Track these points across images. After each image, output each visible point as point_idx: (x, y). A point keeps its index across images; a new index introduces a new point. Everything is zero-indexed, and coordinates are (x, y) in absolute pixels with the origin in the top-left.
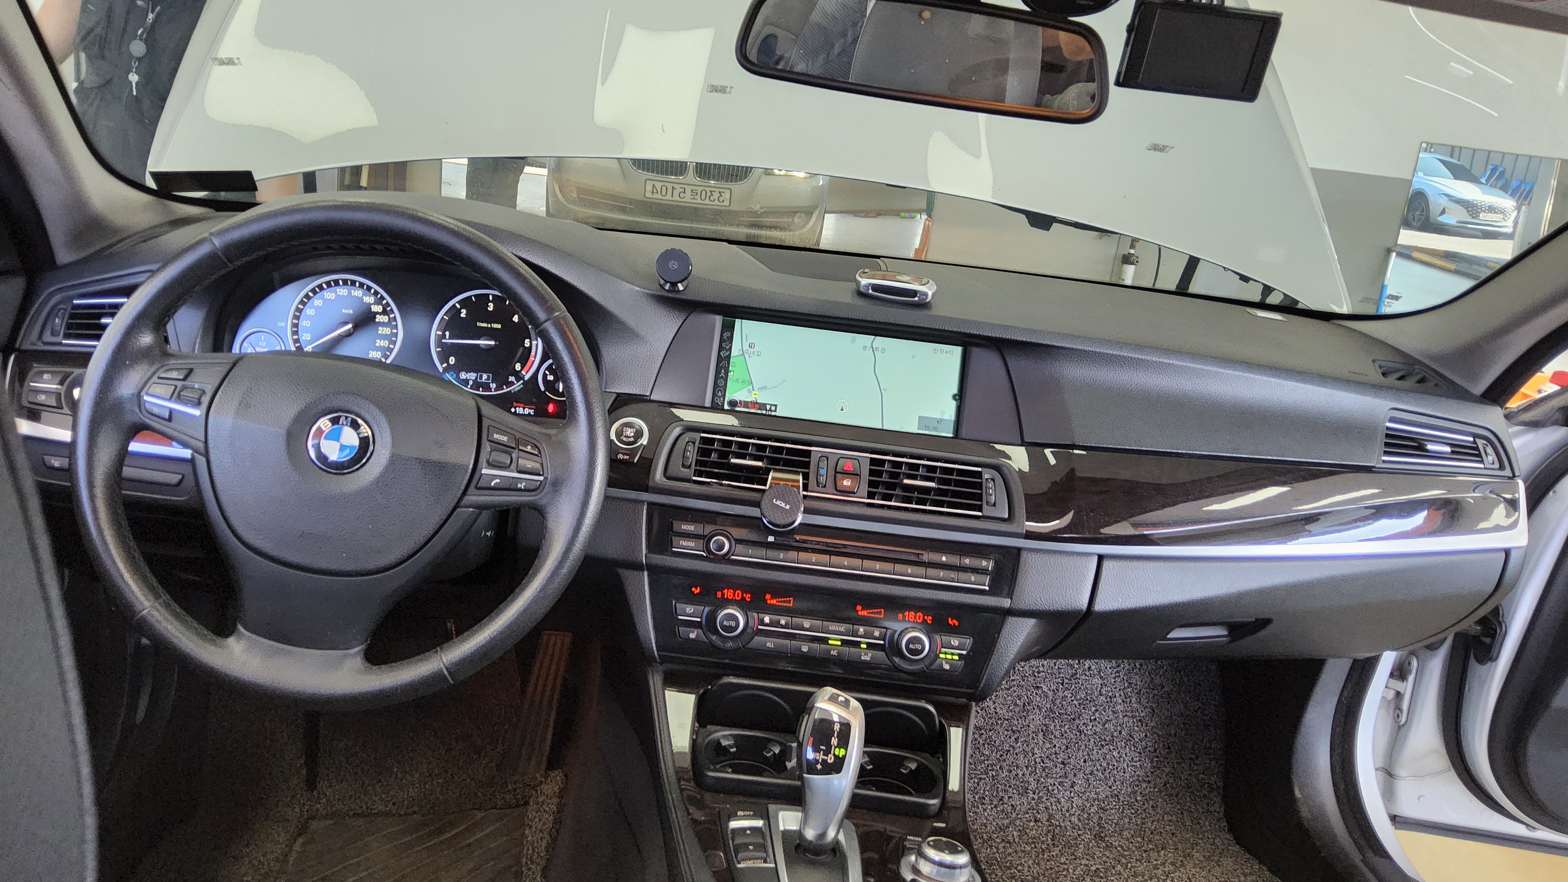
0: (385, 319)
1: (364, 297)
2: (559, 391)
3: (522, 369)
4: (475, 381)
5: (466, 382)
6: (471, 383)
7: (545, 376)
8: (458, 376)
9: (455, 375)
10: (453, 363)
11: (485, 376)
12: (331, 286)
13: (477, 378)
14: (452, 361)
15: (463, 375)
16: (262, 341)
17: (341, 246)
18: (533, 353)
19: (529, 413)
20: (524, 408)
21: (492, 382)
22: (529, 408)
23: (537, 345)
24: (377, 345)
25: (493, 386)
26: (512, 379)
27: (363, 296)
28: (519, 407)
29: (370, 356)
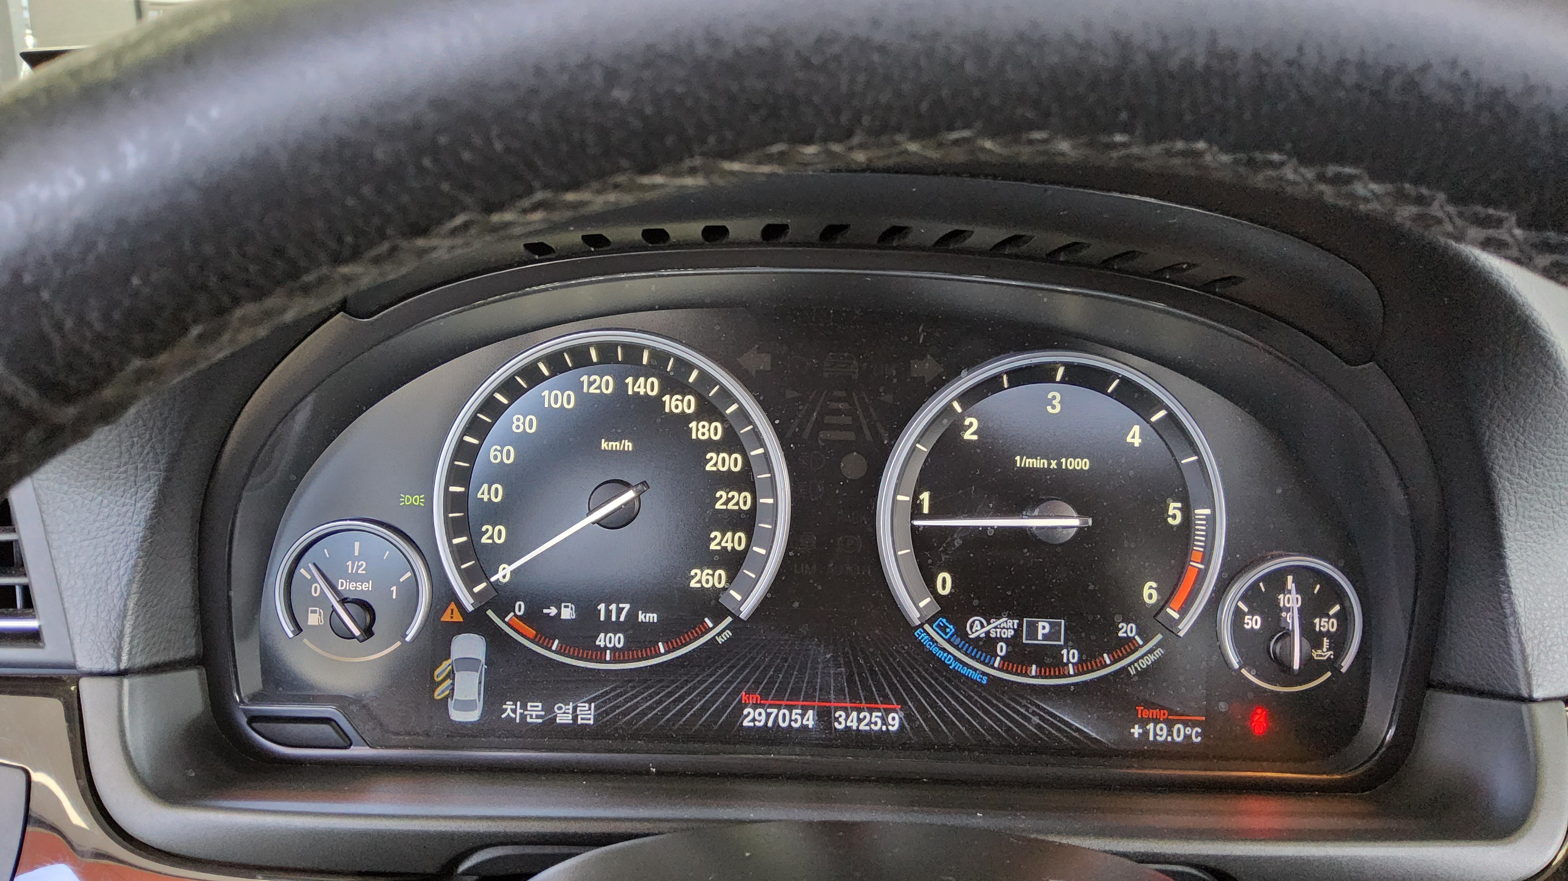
0: (731, 462)
1: (666, 398)
2: (1290, 668)
3: (1165, 602)
4: (1013, 642)
5: (987, 645)
6: (1002, 649)
7: (1238, 615)
8: (961, 633)
9: (951, 629)
10: (947, 591)
11: (1043, 627)
12: (566, 369)
13: (1018, 631)
14: (945, 583)
15: (977, 628)
16: (354, 559)
17: (585, 238)
18: (1198, 546)
19: (1188, 737)
20: (1170, 725)
21: (1066, 645)
22: (1186, 725)
23: (1211, 520)
24: (713, 546)
25: (1071, 656)
26: (1127, 630)
27: (662, 393)
28: (1156, 721)
29: (693, 584)
